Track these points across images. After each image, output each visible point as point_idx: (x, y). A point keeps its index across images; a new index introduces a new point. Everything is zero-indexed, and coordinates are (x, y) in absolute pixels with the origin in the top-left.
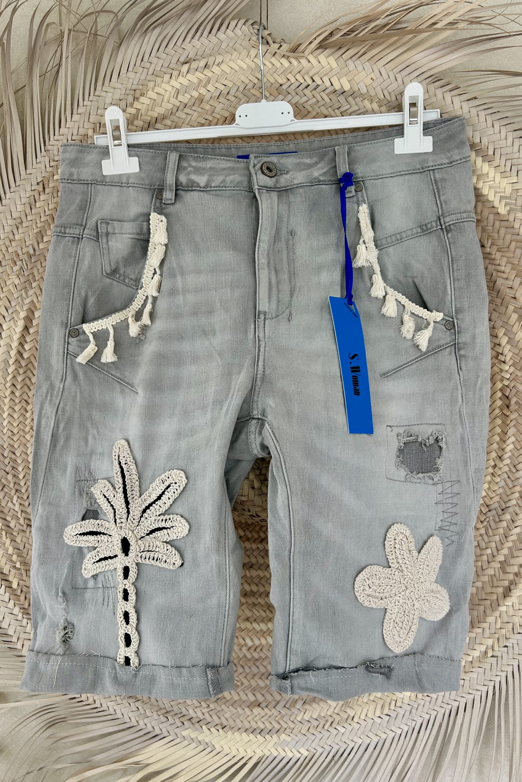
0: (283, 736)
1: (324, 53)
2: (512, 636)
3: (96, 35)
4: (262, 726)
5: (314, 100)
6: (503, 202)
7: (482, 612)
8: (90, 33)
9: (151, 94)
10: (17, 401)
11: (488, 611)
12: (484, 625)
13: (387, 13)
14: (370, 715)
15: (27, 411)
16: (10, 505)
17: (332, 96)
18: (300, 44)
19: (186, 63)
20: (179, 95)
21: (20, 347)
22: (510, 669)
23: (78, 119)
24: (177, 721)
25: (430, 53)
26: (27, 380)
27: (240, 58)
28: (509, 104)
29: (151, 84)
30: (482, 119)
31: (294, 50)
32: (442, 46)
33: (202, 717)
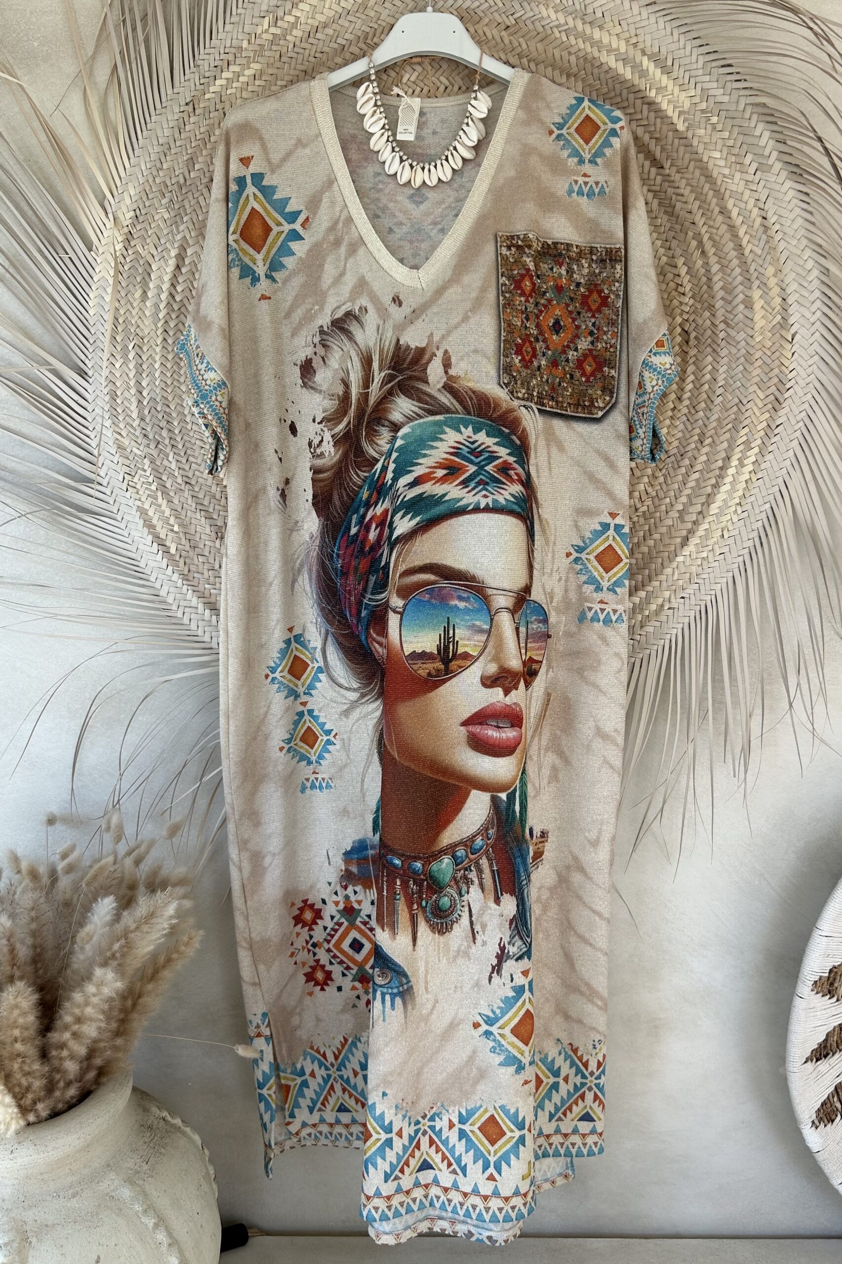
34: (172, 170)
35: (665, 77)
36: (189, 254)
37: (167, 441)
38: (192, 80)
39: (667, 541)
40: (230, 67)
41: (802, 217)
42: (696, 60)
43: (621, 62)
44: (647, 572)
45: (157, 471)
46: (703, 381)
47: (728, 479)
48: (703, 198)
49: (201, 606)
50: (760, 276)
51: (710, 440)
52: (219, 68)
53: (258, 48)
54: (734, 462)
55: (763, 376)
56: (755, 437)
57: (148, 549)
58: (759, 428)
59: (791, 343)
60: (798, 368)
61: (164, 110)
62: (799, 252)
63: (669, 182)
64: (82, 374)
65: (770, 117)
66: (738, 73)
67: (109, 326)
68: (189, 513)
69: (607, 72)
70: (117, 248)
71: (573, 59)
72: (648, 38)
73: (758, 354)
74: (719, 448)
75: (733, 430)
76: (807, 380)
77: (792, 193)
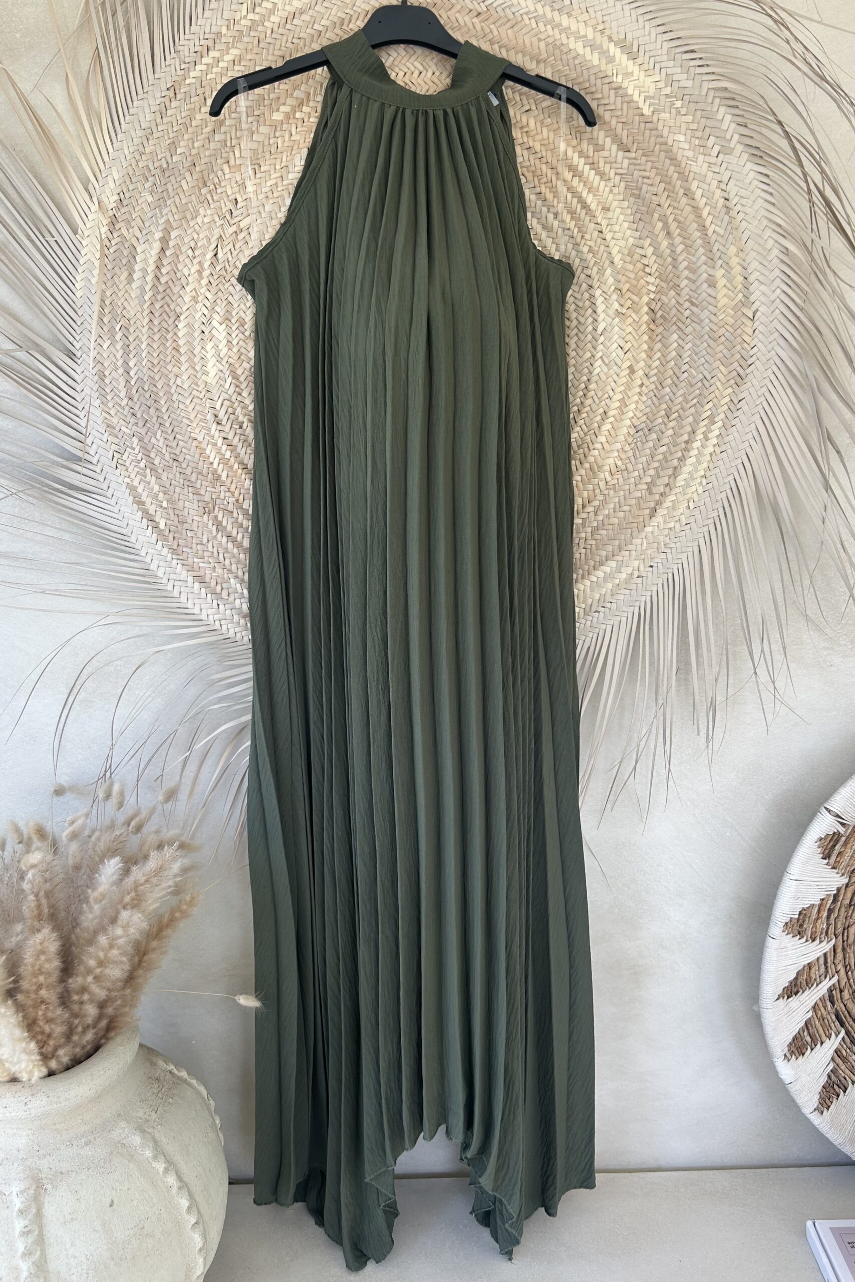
2: (657, 555)
6: (647, 103)
7: (629, 534)
10: (156, 330)
11: (633, 534)
12: (629, 547)
15: (168, 340)
16: (153, 440)
21: (157, 270)
22: (654, 589)
23: (210, 16)
26: (165, 306)
34: (154, 153)
35: (631, 62)
36: (173, 237)
37: (155, 419)
38: (173, 66)
39: (637, 513)
40: (210, 52)
41: (762, 198)
42: (659, 46)
43: (588, 49)
44: (617, 543)
45: (146, 449)
46: (669, 358)
47: (695, 452)
48: (668, 180)
49: (190, 579)
50: (723, 255)
51: (676, 415)
52: (199, 53)
53: (237, 34)
54: (700, 436)
55: (725, 351)
56: (719, 411)
57: (138, 524)
58: (723, 402)
59: (752, 320)
60: (759, 345)
61: (145, 95)
62: (760, 232)
63: (635, 165)
64: (71, 355)
65: (731, 100)
66: (701, 59)
67: (96, 308)
68: (178, 490)
69: (575, 58)
70: (102, 232)
71: (542, 45)
72: (614, 24)
73: (722, 331)
74: (683, 422)
75: (697, 405)
76: (768, 357)
77: (752, 175)
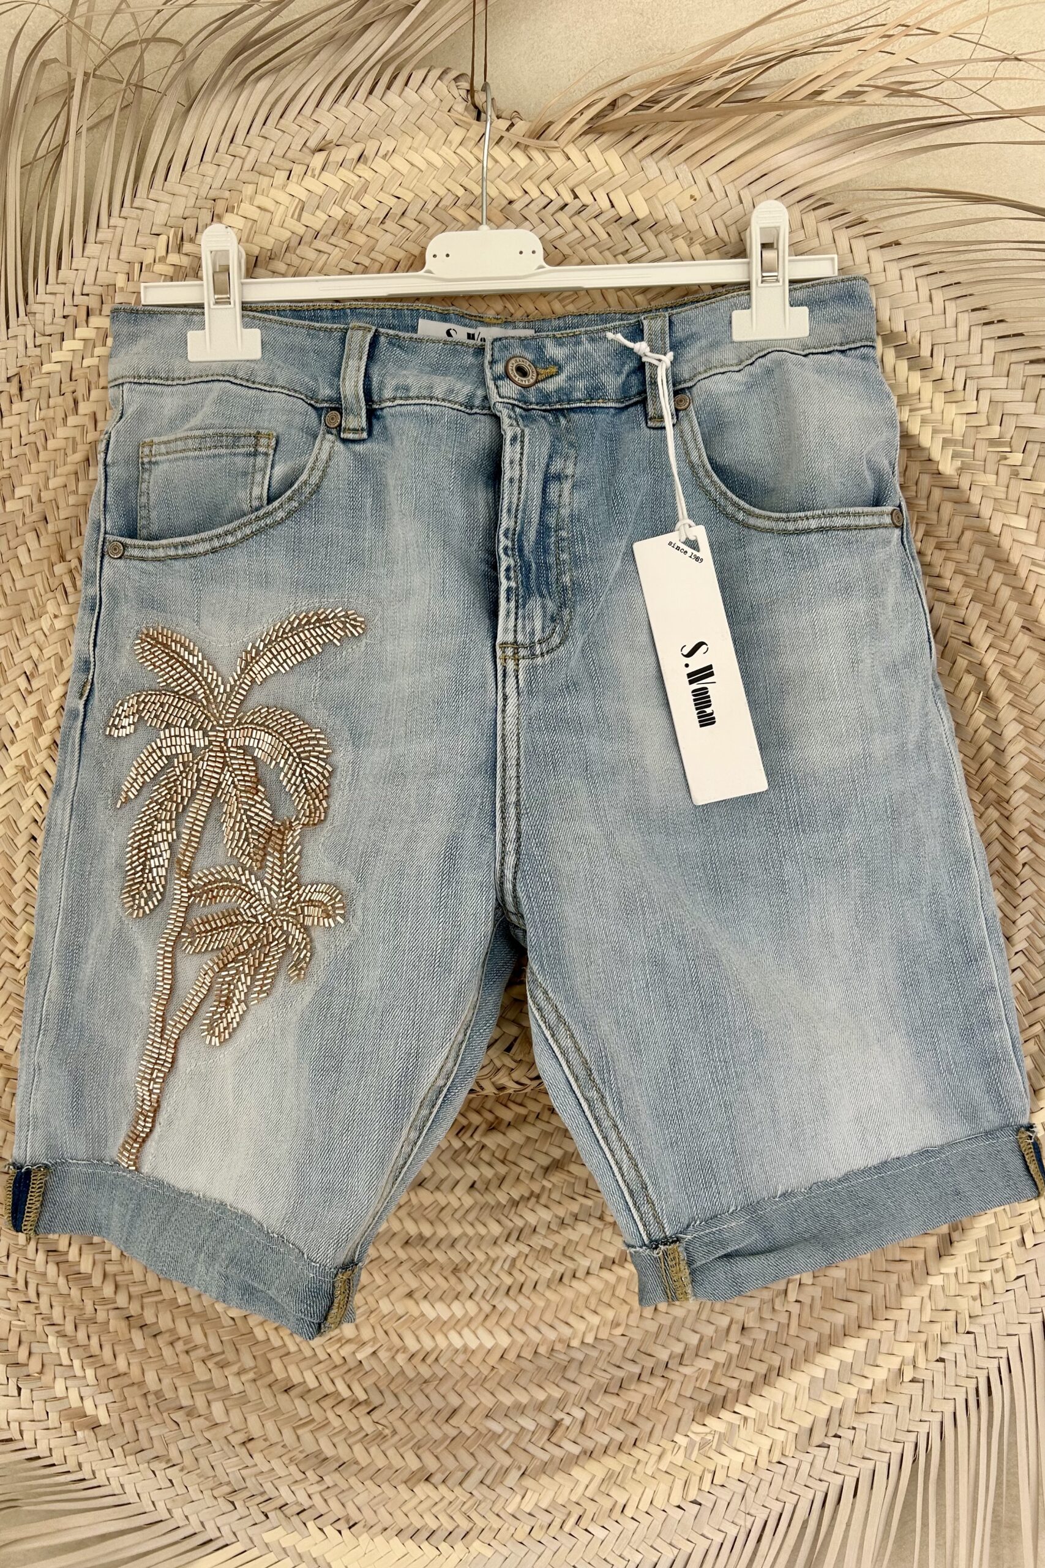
0: (477, 1546)
1: (598, 142)
2: (954, 1338)
3: (139, 87)
4: (433, 1524)
5: (576, 234)
6: (950, 452)
7: (893, 1286)
8: (128, 83)
9: (247, 208)
11: (905, 1286)
12: (895, 1314)
13: (725, 69)
14: (659, 1502)
17: (614, 229)
18: (550, 124)
19: (321, 150)
20: (304, 214)
22: (948, 1408)
23: (97, 254)
24: (254, 1510)
25: (808, 151)
27: (431, 145)
28: (963, 257)
29: (249, 190)
30: (909, 284)
31: (539, 135)
32: (833, 137)
33: (306, 1503)
40: (92, 319)
42: (977, 347)
48: (989, 598)
52: (70, 319)
